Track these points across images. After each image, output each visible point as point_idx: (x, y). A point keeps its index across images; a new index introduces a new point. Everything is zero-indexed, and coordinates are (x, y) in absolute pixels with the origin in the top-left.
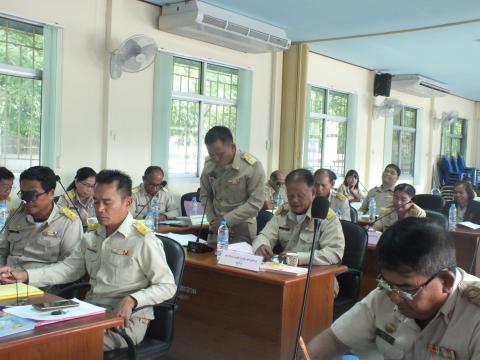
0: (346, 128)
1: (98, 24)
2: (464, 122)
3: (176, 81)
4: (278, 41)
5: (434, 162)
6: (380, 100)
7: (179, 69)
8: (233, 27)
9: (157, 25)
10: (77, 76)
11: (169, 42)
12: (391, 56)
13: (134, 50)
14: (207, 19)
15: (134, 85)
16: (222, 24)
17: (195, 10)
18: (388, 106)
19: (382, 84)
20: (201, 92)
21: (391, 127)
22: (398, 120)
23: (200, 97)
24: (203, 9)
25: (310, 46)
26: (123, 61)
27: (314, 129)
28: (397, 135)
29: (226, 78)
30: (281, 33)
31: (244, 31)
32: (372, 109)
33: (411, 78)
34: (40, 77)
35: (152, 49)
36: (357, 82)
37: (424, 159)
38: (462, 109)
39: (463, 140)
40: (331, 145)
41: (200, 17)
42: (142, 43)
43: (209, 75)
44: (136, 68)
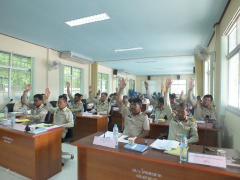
0: (107, 82)
1: (45, 57)
2: (134, 81)
3: (65, 72)
4: (91, 62)
5: (128, 91)
6: (115, 76)
7: (66, 68)
8: (80, 58)
9: (60, 57)
10: (40, 71)
11: (63, 61)
12: (117, 65)
13: (55, 64)
14: (74, 56)
15: (54, 73)
16: (77, 57)
17: (70, 54)
18: (117, 77)
19: (115, 72)
20: (71, 74)
21: (118, 82)
23: (71, 76)
24: (73, 54)
25: (98, 63)
26: (52, 66)
27: (99, 83)
29: (77, 70)
30: (91, 60)
31: (83, 59)
32: (113, 78)
33: (122, 70)
34: (30, 70)
35: (60, 64)
36: (109, 72)
37: (126, 90)
38: (134, 78)
39: (134, 85)
40: (104, 87)
41: (72, 56)
42: (57, 62)
43: (74, 70)
44: (56, 68)
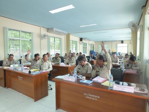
0: (76, 46)
1: (39, 32)
2: (94, 45)
3: (51, 40)
5: (89, 51)
6: (81, 42)
7: (51, 38)
8: (59, 32)
9: (48, 32)
10: (36, 40)
11: (50, 34)
12: (82, 36)
13: (45, 36)
14: (55, 31)
15: (45, 41)
16: (57, 31)
17: (53, 30)
18: (82, 43)
19: (81, 40)
20: (55, 42)
21: (83, 46)
22: (84, 45)
24: (55, 29)
25: (70, 34)
26: (43, 37)
27: (71, 47)
28: (84, 47)
29: (58, 39)
30: (66, 33)
31: (61, 32)
32: (80, 43)
33: (85, 39)
34: (31, 40)
35: (47, 36)
36: (78, 39)
37: (88, 51)
38: (93, 43)
39: (94, 48)
40: (74, 49)
41: (54, 30)
42: (46, 35)
43: (56, 39)
44: (45, 39)
